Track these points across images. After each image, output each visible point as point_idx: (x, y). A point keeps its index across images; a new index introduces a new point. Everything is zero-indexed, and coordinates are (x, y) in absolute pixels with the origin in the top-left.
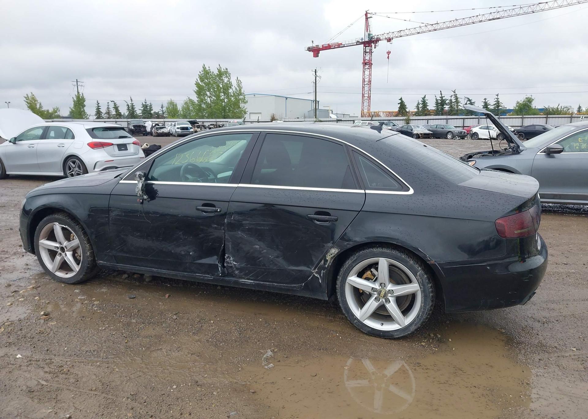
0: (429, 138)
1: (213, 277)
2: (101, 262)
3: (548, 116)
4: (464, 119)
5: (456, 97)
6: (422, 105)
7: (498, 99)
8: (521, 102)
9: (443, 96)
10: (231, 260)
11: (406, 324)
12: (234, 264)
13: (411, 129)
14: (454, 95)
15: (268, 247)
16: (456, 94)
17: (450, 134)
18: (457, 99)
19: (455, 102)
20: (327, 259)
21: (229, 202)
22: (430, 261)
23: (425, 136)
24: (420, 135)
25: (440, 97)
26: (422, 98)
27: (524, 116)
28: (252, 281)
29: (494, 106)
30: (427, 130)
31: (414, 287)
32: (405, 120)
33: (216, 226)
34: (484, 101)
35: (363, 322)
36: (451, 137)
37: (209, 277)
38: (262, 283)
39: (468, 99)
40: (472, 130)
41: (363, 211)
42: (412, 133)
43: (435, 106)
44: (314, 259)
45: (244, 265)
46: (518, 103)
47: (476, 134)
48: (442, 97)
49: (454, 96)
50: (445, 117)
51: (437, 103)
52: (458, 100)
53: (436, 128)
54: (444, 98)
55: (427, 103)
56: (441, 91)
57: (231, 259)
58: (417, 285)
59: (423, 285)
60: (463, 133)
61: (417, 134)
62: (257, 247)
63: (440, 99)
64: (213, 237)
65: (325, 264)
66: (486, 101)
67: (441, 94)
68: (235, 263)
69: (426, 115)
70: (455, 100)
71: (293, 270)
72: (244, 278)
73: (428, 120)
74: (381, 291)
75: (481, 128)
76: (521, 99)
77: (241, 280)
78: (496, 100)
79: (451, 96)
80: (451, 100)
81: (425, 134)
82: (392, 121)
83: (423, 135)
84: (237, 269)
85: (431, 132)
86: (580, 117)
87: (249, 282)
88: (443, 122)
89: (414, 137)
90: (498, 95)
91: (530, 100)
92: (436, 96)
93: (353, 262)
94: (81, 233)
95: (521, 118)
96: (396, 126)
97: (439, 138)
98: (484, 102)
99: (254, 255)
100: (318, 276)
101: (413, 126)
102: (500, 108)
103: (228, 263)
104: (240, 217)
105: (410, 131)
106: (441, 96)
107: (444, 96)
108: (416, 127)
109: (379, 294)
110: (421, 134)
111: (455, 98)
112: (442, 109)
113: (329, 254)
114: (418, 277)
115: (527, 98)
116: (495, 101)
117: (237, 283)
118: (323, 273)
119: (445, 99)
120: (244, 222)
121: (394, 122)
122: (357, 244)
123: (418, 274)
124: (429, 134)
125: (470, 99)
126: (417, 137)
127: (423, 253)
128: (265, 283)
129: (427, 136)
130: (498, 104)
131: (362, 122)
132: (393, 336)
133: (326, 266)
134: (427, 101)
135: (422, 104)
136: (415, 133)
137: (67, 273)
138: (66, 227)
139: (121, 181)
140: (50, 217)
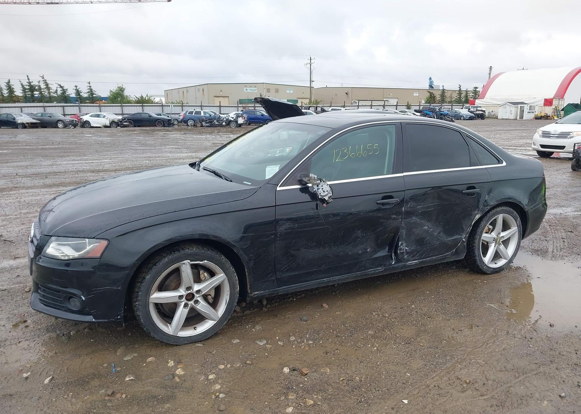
0: (37, 127)
1: (384, 268)
2: (256, 293)
3: (144, 105)
4: (63, 106)
5: (46, 83)
6: (8, 91)
7: (90, 87)
8: (113, 91)
9: (31, 81)
10: (403, 247)
11: (510, 258)
12: (406, 249)
13: (13, 118)
14: (43, 81)
15: (433, 226)
16: (46, 80)
17: (60, 123)
18: (47, 85)
19: (45, 88)
20: (472, 224)
21: (405, 191)
22: (526, 209)
23: (33, 125)
24: (26, 124)
25: (27, 82)
26: (6, 83)
27: (123, 105)
28: (417, 261)
29: (88, 94)
30: (31, 119)
31: (514, 229)
33: (395, 216)
34: (75, 88)
35: (489, 266)
36: (62, 126)
37: (380, 269)
38: (425, 260)
39: (60, 85)
40: (82, 118)
41: (492, 181)
42: (16, 122)
43: (22, 92)
44: (464, 227)
45: (415, 247)
46: (111, 91)
47: (87, 122)
48: (30, 83)
49: (43, 82)
50: (41, 104)
51: (24, 90)
52: (49, 86)
53: (42, 116)
54: (32, 84)
55: (13, 88)
56: (28, 76)
57: (404, 244)
59: (520, 227)
60: (74, 121)
61: (23, 123)
62: (426, 227)
63: (27, 84)
64: (390, 228)
65: (470, 229)
66: (77, 88)
67: (28, 79)
69: (15, 102)
70: (45, 87)
71: (450, 241)
72: (410, 261)
73: (21, 107)
74: (497, 239)
75: (91, 116)
76: (114, 88)
77: (408, 263)
78: (89, 88)
79: (39, 82)
80: (39, 86)
81: (32, 123)
83: (30, 124)
84: (407, 253)
85: (39, 122)
86: (170, 106)
87: (414, 263)
88: (41, 110)
89: (19, 127)
90: (89, 83)
91: (122, 90)
92: (20, 81)
94: (228, 264)
95: (120, 106)
97: (45, 127)
98: (75, 90)
99: (423, 236)
100: (465, 240)
101: (14, 114)
102: (94, 96)
103: (401, 249)
104: (415, 203)
105: (13, 120)
106: (28, 81)
107: (32, 82)
108: (19, 116)
109: (496, 242)
110: (28, 123)
111: (45, 84)
112: (33, 95)
113: (474, 220)
115: (118, 87)
116: (88, 89)
117: (404, 266)
118: (467, 237)
119: (34, 85)
120: (418, 207)
122: (490, 207)
124: (37, 123)
125: (62, 86)
126: (22, 126)
127: (523, 204)
128: (427, 259)
129: (34, 125)
130: (91, 92)
132: (503, 268)
134: (13, 87)
135: (8, 89)
136: (19, 122)
137: (195, 328)
138: (201, 263)
139: (279, 189)
140: (175, 255)
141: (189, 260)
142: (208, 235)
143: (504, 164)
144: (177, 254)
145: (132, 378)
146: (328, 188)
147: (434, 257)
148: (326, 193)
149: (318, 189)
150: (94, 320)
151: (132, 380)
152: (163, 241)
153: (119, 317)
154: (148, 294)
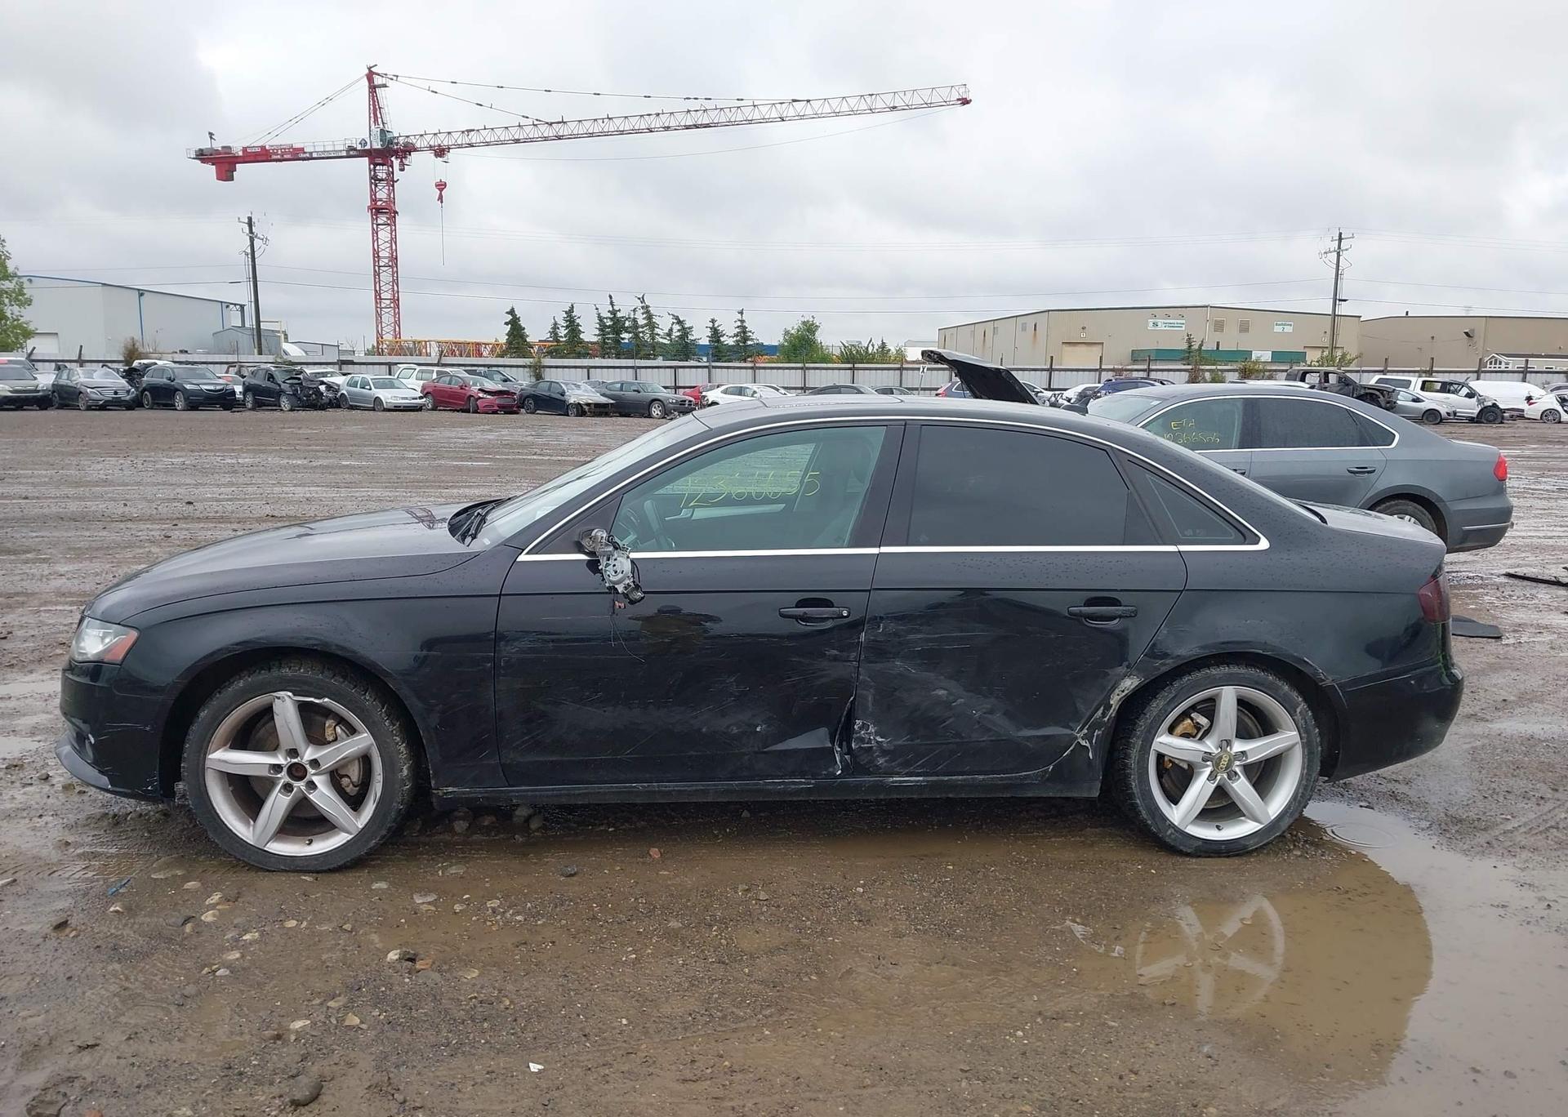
0: (607, 415)
1: (813, 781)
2: (450, 789)
3: (856, 366)
4: (675, 368)
5: (648, 312)
6: (567, 331)
7: (742, 321)
8: (793, 332)
9: (616, 308)
10: (868, 732)
11: (1272, 818)
12: (877, 742)
13: (561, 391)
14: (643, 307)
15: (968, 691)
16: (648, 307)
17: (657, 405)
18: (649, 317)
19: (646, 325)
20: (1112, 702)
21: (870, 591)
22: (1324, 681)
23: (598, 410)
24: (585, 407)
25: (609, 311)
26: (566, 312)
27: (807, 365)
28: (921, 778)
29: (735, 339)
30: (598, 394)
31: (1287, 737)
32: (530, 367)
33: (835, 652)
34: (711, 325)
35: (1186, 831)
36: (660, 413)
37: (801, 783)
38: (946, 778)
39: (677, 318)
40: (705, 397)
41: (1187, 590)
42: (565, 401)
43: (597, 332)
44: (1081, 707)
45: (907, 740)
46: (787, 332)
48: (614, 312)
49: (642, 311)
50: (630, 363)
51: (602, 327)
52: (654, 320)
53: (621, 390)
54: (619, 315)
55: (578, 325)
56: (611, 297)
57: (872, 729)
58: (1294, 733)
59: (1307, 731)
60: (687, 402)
61: (579, 403)
62: (941, 692)
63: (609, 315)
64: (823, 680)
65: (1104, 715)
66: (716, 326)
67: (612, 304)
68: (880, 740)
69: (579, 356)
70: (646, 322)
71: (1028, 738)
72: (898, 774)
73: (589, 368)
74: (1221, 758)
75: (725, 392)
76: (793, 324)
77: (891, 779)
78: (739, 324)
79: (634, 310)
80: (635, 320)
81: (597, 405)
82: (500, 369)
83: (593, 406)
84: (884, 753)
85: (612, 402)
86: (919, 369)
87: (912, 782)
88: (627, 376)
89: (570, 413)
90: (741, 313)
91: (810, 328)
92: (597, 309)
93: (1168, 703)
94: (380, 713)
95: (802, 368)
96: (511, 381)
97: (627, 415)
98: (711, 329)
99: (932, 714)
100: (1088, 745)
101: (564, 383)
102: (749, 343)
103: (862, 740)
104: (901, 625)
105: (559, 397)
106: (611, 309)
107: (619, 310)
108: (573, 386)
109: (1217, 765)
110: (588, 405)
111: (645, 316)
112: (617, 341)
113: (1117, 691)
114: (1298, 717)
115: (804, 323)
116: (738, 327)
117: (879, 786)
118: (1098, 736)
119: (623, 317)
120: (911, 637)
121: (507, 372)
122: (1181, 662)
123: (1298, 710)
124: (608, 404)
125: (681, 319)
126: (577, 411)
127: (1311, 665)
128: (954, 777)
129: (602, 410)
130: (743, 333)
131: (418, 368)
132: (1245, 847)
133: (1106, 719)
134: (578, 321)
135: (567, 327)
136: (572, 401)
137: (311, 842)
138: (317, 701)
139: (523, 558)
140: (261, 677)
141: (290, 692)
142: (326, 644)
143: (1264, 544)
144: (263, 676)
145: (118, 908)
146: (627, 566)
147: (981, 777)
148: (620, 576)
149: (607, 565)
150: (110, 787)
151: (117, 912)
152: (233, 645)
153: (149, 788)
154: (203, 750)
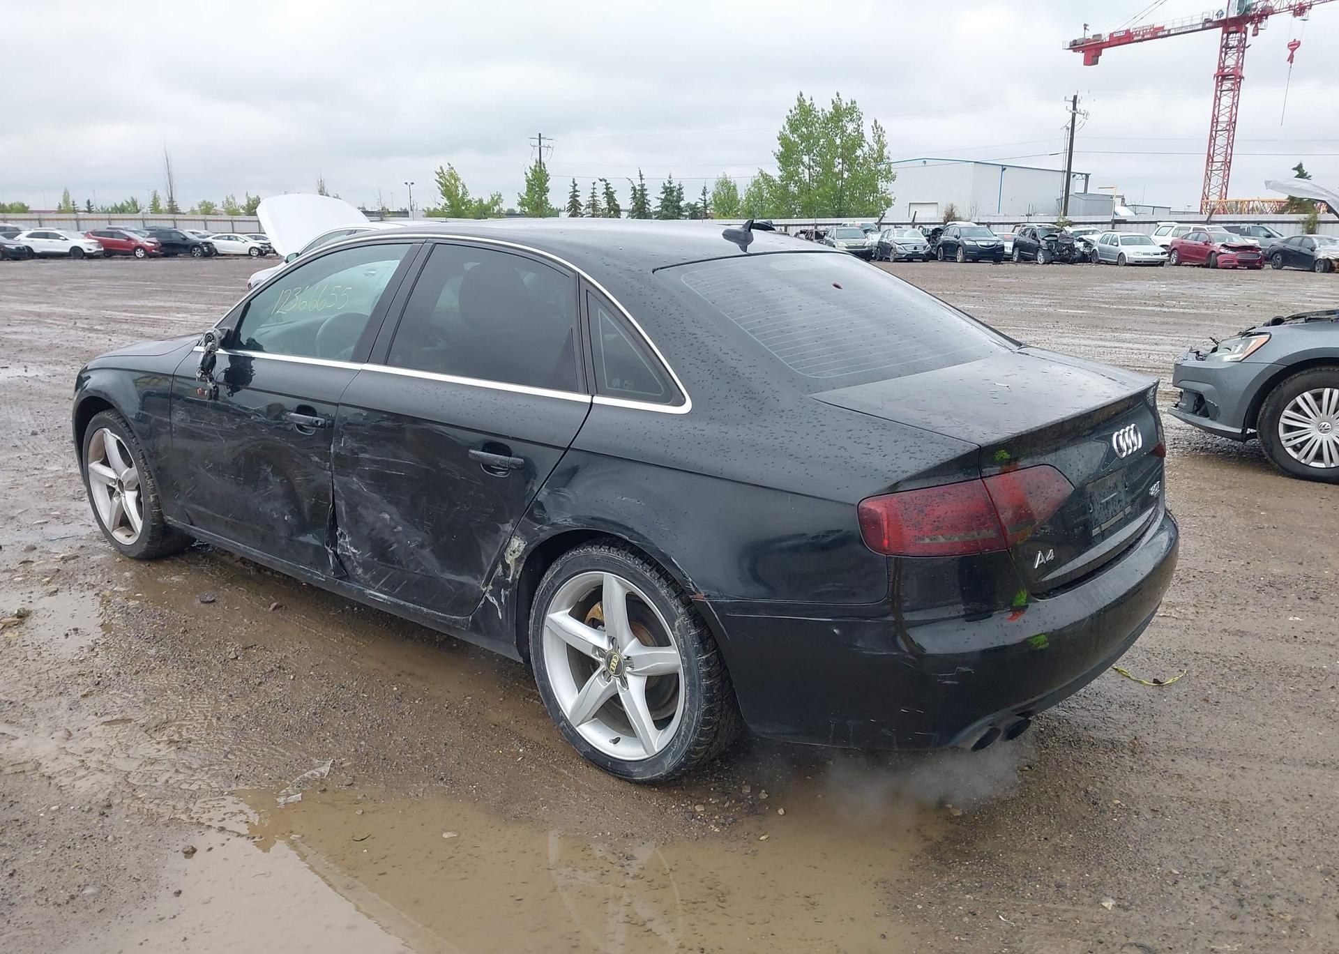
1: (322, 575)
2: (170, 518)
10: (346, 543)
11: (657, 751)
12: (352, 552)
13: (1311, 246)
15: (405, 520)
20: (508, 562)
22: (694, 593)
24: (1334, 262)
28: (386, 597)
32: (1303, 222)
33: (317, 459)
35: (576, 729)
37: (318, 575)
38: (402, 603)
41: (573, 449)
42: (1313, 257)
44: (484, 559)
45: (369, 556)
57: (347, 539)
58: (675, 652)
59: (687, 655)
62: (387, 516)
64: (316, 484)
65: (506, 574)
68: (354, 551)
71: (449, 581)
72: (372, 587)
77: (368, 591)
82: (1264, 225)
84: (359, 564)
87: (381, 598)
89: (1317, 268)
93: (555, 577)
94: (137, 454)
96: (1274, 237)
99: (383, 536)
100: (495, 602)
101: (1317, 239)
103: (342, 547)
104: (355, 442)
105: (1308, 251)
113: (509, 550)
114: (678, 633)
118: (506, 596)
120: (362, 455)
121: (1270, 227)
122: (559, 532)
123: (676, 624)
126: (1325, 267)
127: (679, 570)
131: (1177, 225)
133: (510, 579)
136: (1321, 256)
137: (124, 536)
139: (196, 348)
141: (111, 430)
143: (687, 408)
144: (98, 417)
